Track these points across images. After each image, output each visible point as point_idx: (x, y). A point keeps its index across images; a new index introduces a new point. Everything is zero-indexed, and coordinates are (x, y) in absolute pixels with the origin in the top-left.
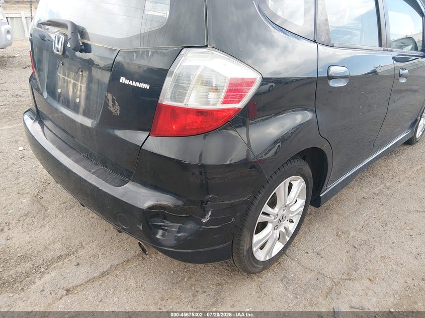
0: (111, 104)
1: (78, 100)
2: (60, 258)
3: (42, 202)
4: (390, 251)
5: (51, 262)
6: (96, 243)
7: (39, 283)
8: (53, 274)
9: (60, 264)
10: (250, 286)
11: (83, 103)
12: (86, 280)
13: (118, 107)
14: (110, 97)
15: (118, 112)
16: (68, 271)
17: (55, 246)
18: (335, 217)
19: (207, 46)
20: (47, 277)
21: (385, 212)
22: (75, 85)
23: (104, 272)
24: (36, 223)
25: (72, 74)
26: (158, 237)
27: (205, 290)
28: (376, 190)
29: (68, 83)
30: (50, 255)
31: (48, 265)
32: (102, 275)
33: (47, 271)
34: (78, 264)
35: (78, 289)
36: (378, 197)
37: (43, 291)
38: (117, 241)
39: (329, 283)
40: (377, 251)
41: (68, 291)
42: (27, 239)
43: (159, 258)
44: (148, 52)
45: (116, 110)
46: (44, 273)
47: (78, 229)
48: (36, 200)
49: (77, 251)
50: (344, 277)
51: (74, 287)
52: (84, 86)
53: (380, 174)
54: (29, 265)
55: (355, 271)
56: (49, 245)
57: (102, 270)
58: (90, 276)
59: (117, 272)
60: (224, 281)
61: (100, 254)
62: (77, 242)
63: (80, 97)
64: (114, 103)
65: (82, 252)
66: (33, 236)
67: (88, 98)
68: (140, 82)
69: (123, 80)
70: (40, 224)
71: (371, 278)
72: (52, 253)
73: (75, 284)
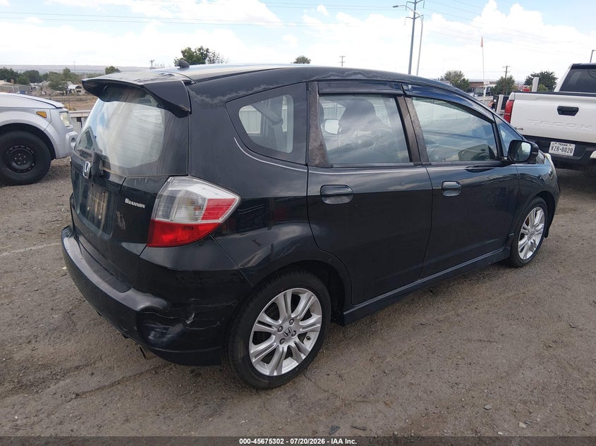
0: (119, 220)
1: (100, 217)
2: (77, 368)
3: (74, 318)
4: (423, 378)
5: (69, 370)
6: (115, 356)
7: (53, 388)
8: (68, 381)
9: (76, 373)
10: (254, 402)
11: (103, 220)
12: (97, 388)
13: (124, 223)
14: (118, 213)
15: (125, 227)
16: (82, 379)
17: (75, 358)
18: (378, 342)
19: (187, 175)
20: (61, 383)
21: (439, 340)
22: (99, 204)
23: (115, 382)
24: (62, 337)
25: (98, 195)
26: (150, 337)
27: (208, 402)
28: (441, 317)
29: (95, 201)
30: (68, 365)
31: (65, 373)
32: (112, 385)
33: (62, 379)
34: (93, 374)
35: (88, 394)
36: (439, 324)
37: (55, 394)
38: (136, 356)
39: (338, 403)
40: (409, 377)
41: (77, 395)
42: (52, 350)
43: (171, 372)
44: (145, 179)
45: (123, 225)
46: (60, 379)
47: (101, 343)
48: (68, 315)
49: (94, 363)
50: (358, 399)
51: (84, 393)
52: (105, 205)
53: (458, 299)
54: (47, 372)
55: (373, 395)
56: (71, 356)
57: (113, 380)
58: (101, 385)
59: (128, 383)
60: (229, 397)
61: (116, 366)
62: (97, 355)
63: (102, 215)
64: (122, 220)
65: (99, 364)
66: (57, 347)
67: (107, 216)
68: (139, 203)
69: (127, 201)
70: (66, 338)
71: (387, 403)
72: (71, 364)
73: (84, 390)
